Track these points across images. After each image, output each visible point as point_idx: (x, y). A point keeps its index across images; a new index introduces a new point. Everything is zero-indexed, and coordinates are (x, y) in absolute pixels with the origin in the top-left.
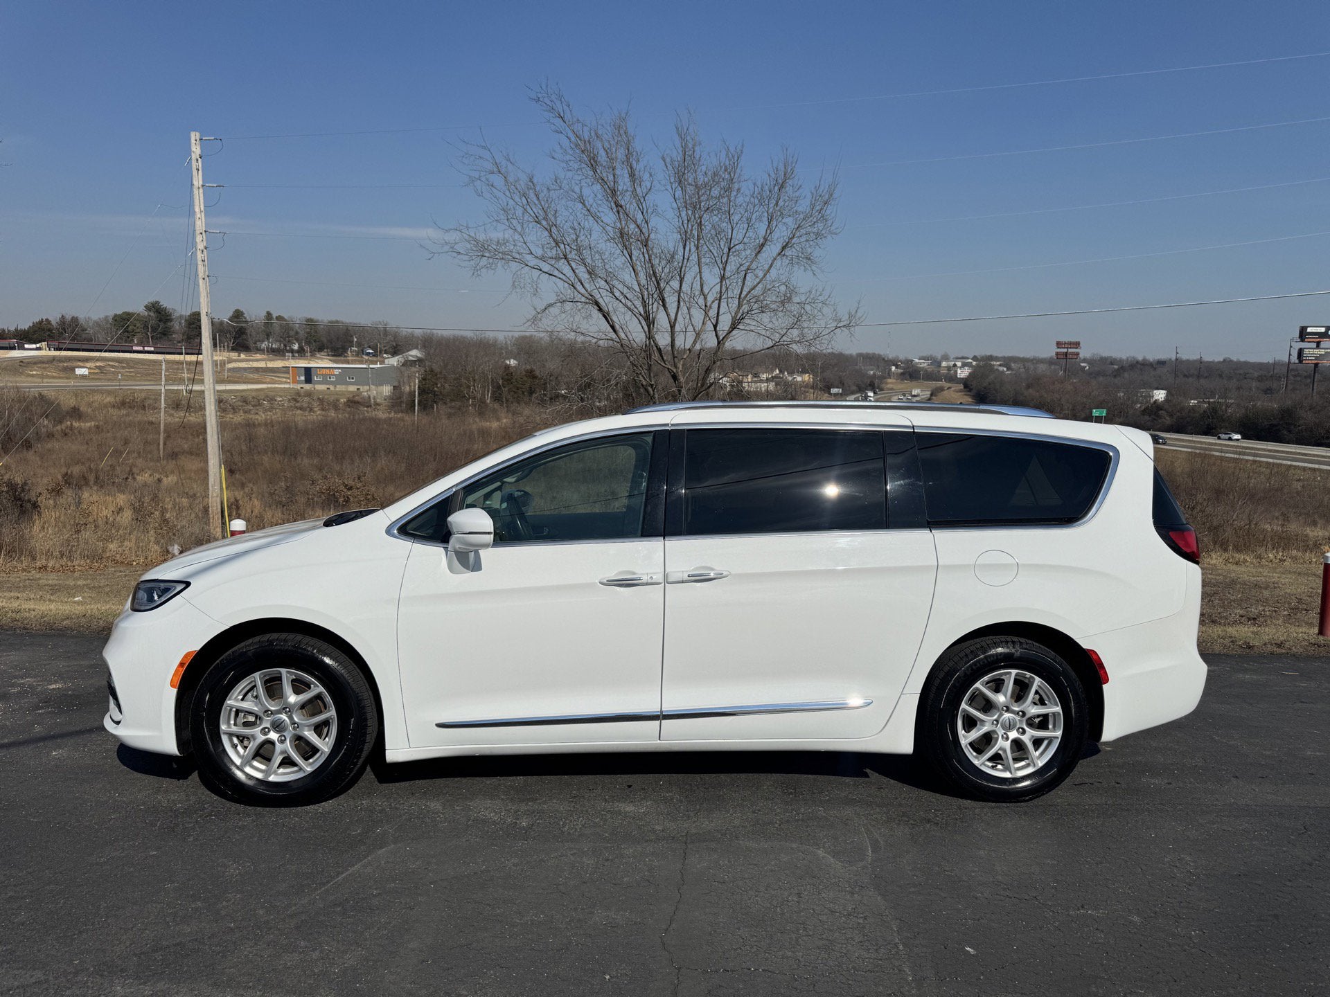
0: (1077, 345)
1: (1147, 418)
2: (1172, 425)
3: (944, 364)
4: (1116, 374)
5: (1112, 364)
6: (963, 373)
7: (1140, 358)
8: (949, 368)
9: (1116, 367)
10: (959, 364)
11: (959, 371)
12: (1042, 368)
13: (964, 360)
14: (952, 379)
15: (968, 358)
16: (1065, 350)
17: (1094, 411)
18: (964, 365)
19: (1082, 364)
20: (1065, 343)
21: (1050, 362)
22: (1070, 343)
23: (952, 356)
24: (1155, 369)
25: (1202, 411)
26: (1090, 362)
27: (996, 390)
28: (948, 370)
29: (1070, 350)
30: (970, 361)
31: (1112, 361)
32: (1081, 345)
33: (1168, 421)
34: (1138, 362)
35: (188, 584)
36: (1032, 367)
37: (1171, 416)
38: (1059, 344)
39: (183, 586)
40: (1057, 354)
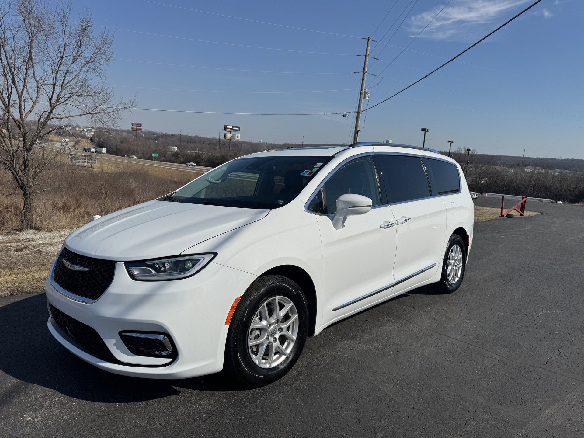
0: (140, 125)
1: (174, 158)
2: (184, 161)
3: (78, 129)
4: (156, 139)
5: (154, 135)
6: (88, 134)
7: (164, 133)
8: (81, 132)
9: (156, 136)
10: (85, 130)
11: (86, 133)
12: (125, 134)
13: (88, 128)
14: (84, 137)
15: (89, 128)
16: (136, 127)
17: (153, 154)
18: (88, 131)
19: (142, 134)
20: (135, 124)
21: (128, 132)
22: (138, 124)
23: (81, 126)
24: (171, 138)
25: (194, 156)
26: (145, 133)
27: (107, 143)
28: (80, 132)
29: (138, 127)
30: (90, 129)
31: (154, 134)
32: (142, 125)
33: (182, 159)
34: (164, 134)
36: (120, 134)
37: (183, 157)
38: (133, 124)
39: (213, 255)
40: (132, 128)
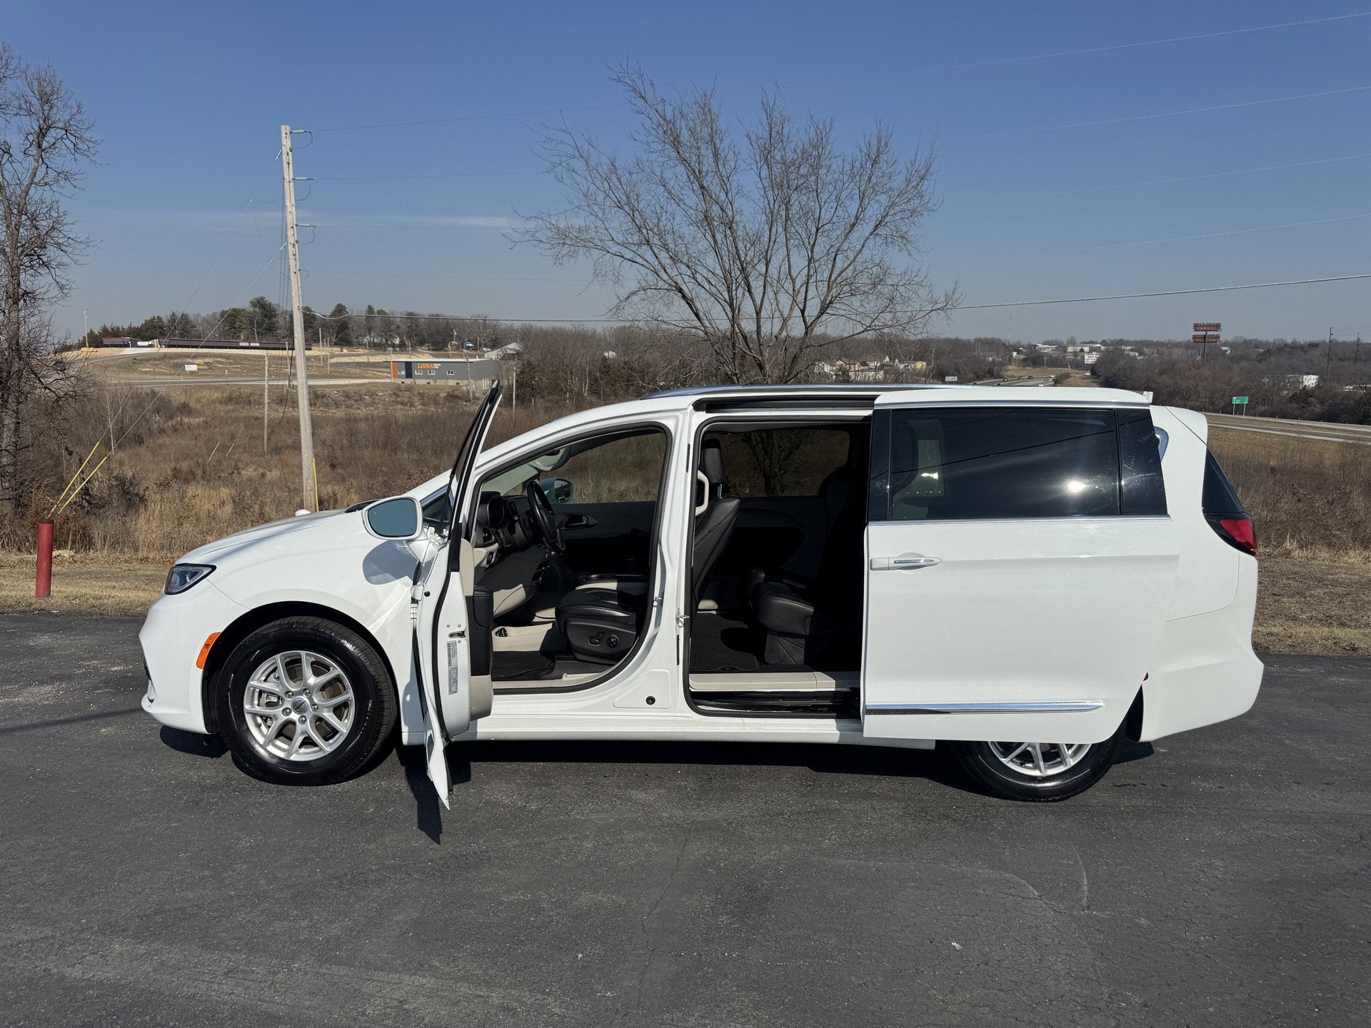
0: (1217, 327)
1: (1294, 405)
2: (1323, 414)
3: (1070, 349)
4: (1262, 358)
5: (1257, 348)
6: (1090, 359)
7: (1289, 341)
8: (1075, 354)
9: (1261, 350)
10: (1086, 349)
11: (1086, 357)
12: (1178, 352)
13: (1092, 345)
14: (1079, 365)
15: (1097, 343)
16: (1204, 333)
17: (1235, 398)
18: (1092, 350)
19: (1224, 348)
20: (1204, 326)
21: (1187, 346)
22: (1209, 325)
23: (1079, 340)
24: (1306, 352)
25: (1358, 398)
26: (1232, 345)
27: (1126, 377)
28: (1075, 356)
29: (1209, 333)
30: (1098, 345)
31: (1257, 345)
32: (1221, 328)
33: (1318, 408)
34: (1286, 345)
35: (214, 568)
36: (1167, 351)
37: (1322, 403)
38: (1197, 327)
39: (210, 569)
40: (1194, 337)
